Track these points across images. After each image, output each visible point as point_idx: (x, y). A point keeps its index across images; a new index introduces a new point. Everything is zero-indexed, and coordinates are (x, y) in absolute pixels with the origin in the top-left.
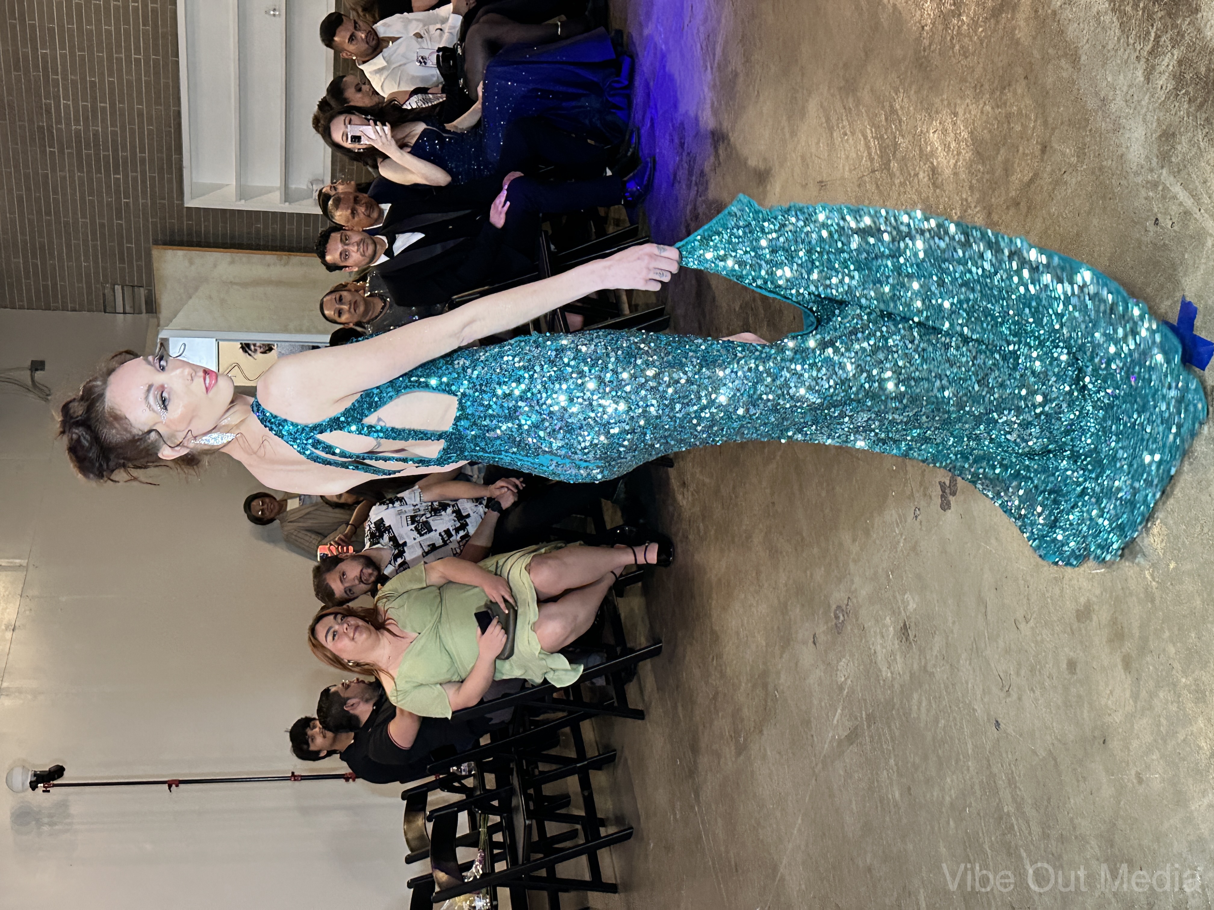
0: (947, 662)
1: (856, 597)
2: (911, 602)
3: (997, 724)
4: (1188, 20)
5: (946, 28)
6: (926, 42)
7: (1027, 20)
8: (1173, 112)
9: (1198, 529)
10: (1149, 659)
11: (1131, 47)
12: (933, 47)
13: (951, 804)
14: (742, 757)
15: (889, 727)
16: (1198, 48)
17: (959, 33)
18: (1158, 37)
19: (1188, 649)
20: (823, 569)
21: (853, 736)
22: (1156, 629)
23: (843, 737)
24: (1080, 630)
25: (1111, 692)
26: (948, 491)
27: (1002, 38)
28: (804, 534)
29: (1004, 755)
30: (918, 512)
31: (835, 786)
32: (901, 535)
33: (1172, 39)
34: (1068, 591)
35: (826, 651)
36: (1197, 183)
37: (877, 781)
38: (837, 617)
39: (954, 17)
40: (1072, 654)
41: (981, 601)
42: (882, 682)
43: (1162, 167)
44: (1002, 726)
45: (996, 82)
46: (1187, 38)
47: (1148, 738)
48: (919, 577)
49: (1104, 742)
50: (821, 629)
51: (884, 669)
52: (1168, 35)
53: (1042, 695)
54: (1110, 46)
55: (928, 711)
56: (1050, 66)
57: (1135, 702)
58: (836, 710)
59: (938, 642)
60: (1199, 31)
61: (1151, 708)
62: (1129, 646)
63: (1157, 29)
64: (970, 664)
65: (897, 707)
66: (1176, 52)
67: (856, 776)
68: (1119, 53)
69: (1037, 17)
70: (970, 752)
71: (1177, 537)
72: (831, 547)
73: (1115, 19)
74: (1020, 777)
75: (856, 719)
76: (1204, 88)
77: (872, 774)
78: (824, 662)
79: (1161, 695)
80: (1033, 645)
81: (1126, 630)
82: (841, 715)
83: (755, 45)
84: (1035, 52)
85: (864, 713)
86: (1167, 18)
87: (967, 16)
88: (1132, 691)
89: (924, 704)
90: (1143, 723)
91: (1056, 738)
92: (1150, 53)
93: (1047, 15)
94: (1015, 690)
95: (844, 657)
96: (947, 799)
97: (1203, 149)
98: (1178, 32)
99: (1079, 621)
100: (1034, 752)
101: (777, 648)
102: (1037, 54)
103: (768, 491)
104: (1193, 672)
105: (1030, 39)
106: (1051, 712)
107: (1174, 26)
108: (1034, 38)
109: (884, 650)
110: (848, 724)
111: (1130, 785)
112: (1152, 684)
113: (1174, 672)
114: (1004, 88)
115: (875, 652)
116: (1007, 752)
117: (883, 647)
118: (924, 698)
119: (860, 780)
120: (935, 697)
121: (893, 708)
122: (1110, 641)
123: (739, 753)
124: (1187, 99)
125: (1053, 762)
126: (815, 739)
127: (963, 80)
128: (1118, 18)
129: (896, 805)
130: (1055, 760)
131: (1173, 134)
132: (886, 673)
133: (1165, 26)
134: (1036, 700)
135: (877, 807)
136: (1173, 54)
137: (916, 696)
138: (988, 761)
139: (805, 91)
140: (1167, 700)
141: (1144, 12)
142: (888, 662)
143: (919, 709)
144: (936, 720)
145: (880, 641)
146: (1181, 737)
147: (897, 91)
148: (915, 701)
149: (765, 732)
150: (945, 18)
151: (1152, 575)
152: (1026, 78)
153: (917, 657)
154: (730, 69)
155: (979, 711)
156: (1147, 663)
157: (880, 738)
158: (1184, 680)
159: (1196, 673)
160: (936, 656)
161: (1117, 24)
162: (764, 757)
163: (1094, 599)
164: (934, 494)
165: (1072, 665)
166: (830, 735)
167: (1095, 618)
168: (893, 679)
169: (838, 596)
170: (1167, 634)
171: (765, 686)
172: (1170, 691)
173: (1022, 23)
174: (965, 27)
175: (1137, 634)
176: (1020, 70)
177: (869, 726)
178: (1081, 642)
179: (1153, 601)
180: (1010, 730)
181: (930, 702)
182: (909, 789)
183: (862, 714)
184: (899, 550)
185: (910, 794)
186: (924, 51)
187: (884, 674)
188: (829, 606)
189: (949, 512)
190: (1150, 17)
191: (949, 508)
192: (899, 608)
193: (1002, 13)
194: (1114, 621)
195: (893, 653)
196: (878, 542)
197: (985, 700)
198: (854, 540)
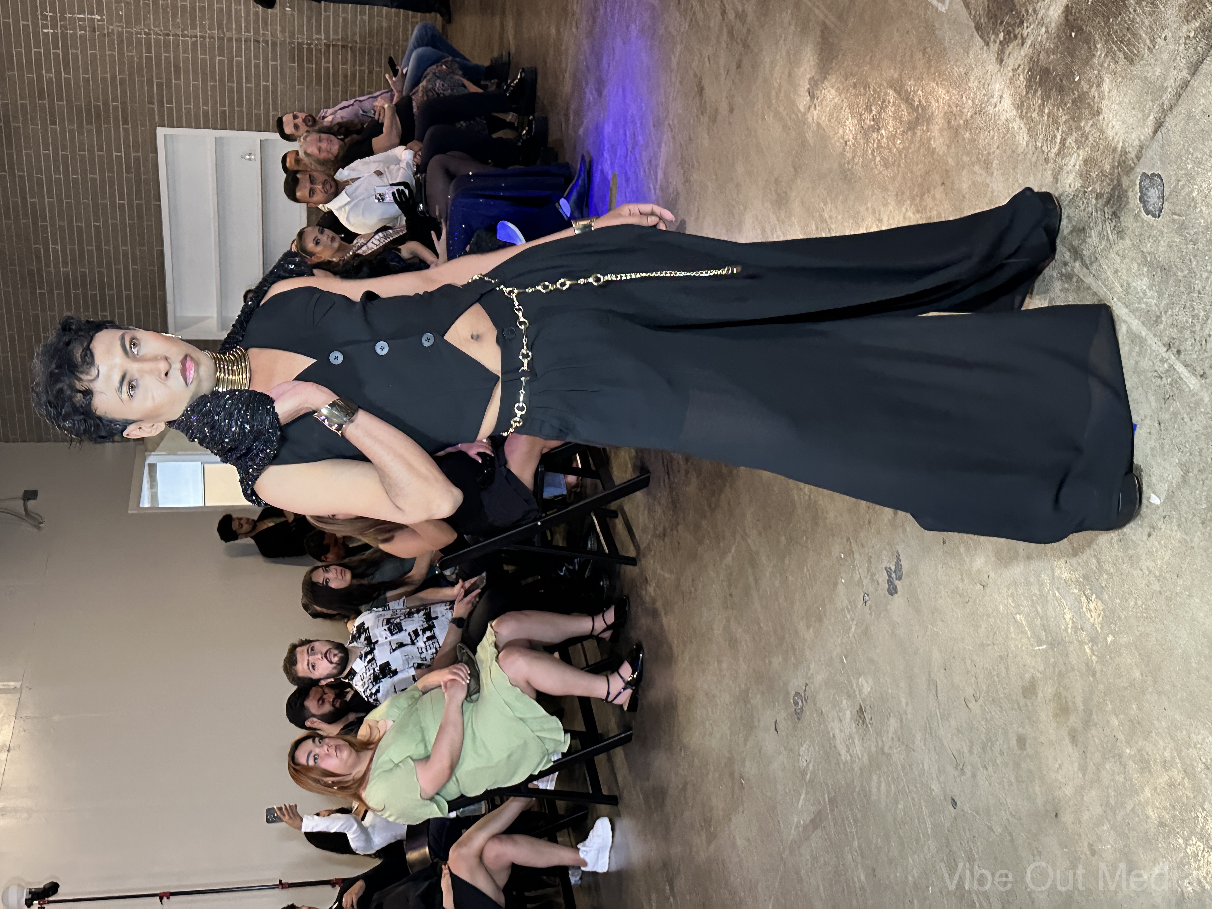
0: (903, 743)
1: (812, 683)
2: (865, 685)
3: (954, 803)
4: (1091, 122)
5: (867, 142)
6: (849, 155)
7: (941, 131)
8: (1082, 208)
9: (1132, 603)
10: (1093, 732)
11: (1039, 150)
12: (856, 160)
13: (915, 883)
14: (712, 847)
15: (851, 810)
16: (1102, 147)
17: (879, 146)
18: (1063, 141)
19: (1131, 720)
20: (780, 656)
21: (817, 822)
22: (1098, 702)
23: (808, 821)
24: (1026, 705)
25: (1060, 766)
26: (893, 575)
27: (919, 148)
28: (762, 625)
29: (962, 832)
30: (867, 598)
31: (803, 872)
32: (853, 620)
33: (1076, 141)
34: (1013, 670)
35: (787, 737)
36: (1108, 273)
37: (843, 865)
38: (796, 704)
39: (873, 132)
40: (1021, 730)
41: (932, 683)
42: (842, 766)
43: (1075, 261)
44: (959, 803)
45: (916, 189)
46: (1091, 139)
47: (1099, 810)
48: (871, 661)
49: (1056, 815)
50: (782, 715)
51: (843, 752)
52: (1073, 138)
53: (995, 772)
54: (1020, 150)
55: (888, 792)
56: (964, 173)
57: (1084, 775)
58: (800, 795)
59: (893, 723)
60: (1102, 131)
61: (1099, 780)
62: (1074, 720)
63: (1063, 132)
64: (925, 744)
65: (857, 790)
66: (1081, 152)
67: (822, 860)
68: (1029, 156)
69: (950, 127)
70: (929, 830)
71: (1113, 612)
72: (787, 635)
73: (1022, 125)
74: (978, 853)
75: (820, 803)
76: (1109, 185)
77: (837, 857)
78: (785, 749)
79: (1108, 766)
80: (983, 723)
81: (1070, 704)
82: (806, 799)
83: (693, 166)
84: (950, 161)
85: (826, 796)
86: (1071, 122)
87: (887, 129)
88: (1079, 764)
89: (883, 786)
90: (1092, 796)
91: (1011, 814)
92: (1057, 155)
93: (959, 125)
94: (969, 767)
95: (805, 742)
96: (910, 878)
97: (1112, 242)
98: (1082, 134)
99: (1025, 697)
100: (991, 829)
101: (741, 735)
102: (951, 162)
103: (725, 583)
104: (1137, 743)
105: (944, 148)
106: (1004, 788)
107: (1078, 128)
108: (949, 147)
109: (843, 734)
110: (813, 809)
111: (1083, 857)
112: (1098, 757)
113: (1118, 744)
114: (924, 194)
115: (834, 736)
116: (964, 831)
117: (841, 731)
118: (882, 779)
119: (825, 863)
120: (893, 778)
121: (854, 791)
122: (1056, 716)
123: (709, 843)
124: (1094, 195)
125: (1009, 839)
126: (782, 826)
127: (885, 189)
128: (1025, 124)
129: (862, 888)
130: (1011, 835)
131: (1084, 229)
132: (845, 756)
133: (1070, 129)
134: (990, 777)
135: (844, 890)
136: (1079, 155)
137: (875, 778)
138: (948, 840)
139: (741, 207)
140: (1114, 771)
141: (1049, 117)
142: (847, 746)
143: (879, 790)
144: (896, 801)
145: (837, 724)
146: (1129, 807)
147: (825, 203)
148: (874, 784)
149: (733, 819)
150: (866, 132)
151: (1091, 649)
152: (943, 184)
153: (874, 739)
154: (671, 190)
155: (936, 790)
156: (1093, 737)
157: (843, 820)
158: (1128, 751)
159: (1140, 743)
160: (892, 738)
161: (1024, 130)
162: (734, 845)
163: (1039, 675)
164: (880, 580)
165: (1022, 741)
166: (795, 820)
167: (1040, 694)
168: (853, 762)
169: (796, 684)
170: (1110, 707)
171: (732, 775)
172: (1115, 762)
173: (936, 134)
174: (884, 140)
175: (1081, 707)
176: (937, 178)
177: (832, 810)
178: (1029, 718)
179: (1094, 675)
180: (966, 808)
181: (889, 785)
182: (874, 870)
183: (824, 799)
184: (851, 635)
185: (875, 876)
186: (848, 163)
187: (843, 757)
188: (788, 693)
189: (896, 596)
190: (1055, 122)
191: (896, 592)
192: (854, 692)
193: (917, 126)
194: (1058, 696)
195: (851, 737)
196: (830, 628)
197: (941, 779)
198: (808, 627)
